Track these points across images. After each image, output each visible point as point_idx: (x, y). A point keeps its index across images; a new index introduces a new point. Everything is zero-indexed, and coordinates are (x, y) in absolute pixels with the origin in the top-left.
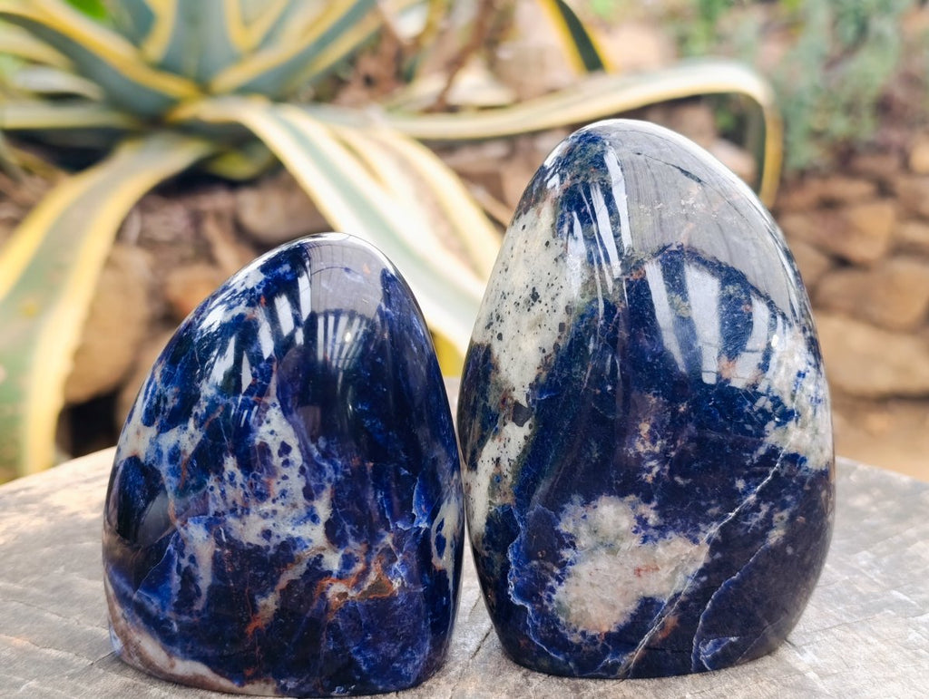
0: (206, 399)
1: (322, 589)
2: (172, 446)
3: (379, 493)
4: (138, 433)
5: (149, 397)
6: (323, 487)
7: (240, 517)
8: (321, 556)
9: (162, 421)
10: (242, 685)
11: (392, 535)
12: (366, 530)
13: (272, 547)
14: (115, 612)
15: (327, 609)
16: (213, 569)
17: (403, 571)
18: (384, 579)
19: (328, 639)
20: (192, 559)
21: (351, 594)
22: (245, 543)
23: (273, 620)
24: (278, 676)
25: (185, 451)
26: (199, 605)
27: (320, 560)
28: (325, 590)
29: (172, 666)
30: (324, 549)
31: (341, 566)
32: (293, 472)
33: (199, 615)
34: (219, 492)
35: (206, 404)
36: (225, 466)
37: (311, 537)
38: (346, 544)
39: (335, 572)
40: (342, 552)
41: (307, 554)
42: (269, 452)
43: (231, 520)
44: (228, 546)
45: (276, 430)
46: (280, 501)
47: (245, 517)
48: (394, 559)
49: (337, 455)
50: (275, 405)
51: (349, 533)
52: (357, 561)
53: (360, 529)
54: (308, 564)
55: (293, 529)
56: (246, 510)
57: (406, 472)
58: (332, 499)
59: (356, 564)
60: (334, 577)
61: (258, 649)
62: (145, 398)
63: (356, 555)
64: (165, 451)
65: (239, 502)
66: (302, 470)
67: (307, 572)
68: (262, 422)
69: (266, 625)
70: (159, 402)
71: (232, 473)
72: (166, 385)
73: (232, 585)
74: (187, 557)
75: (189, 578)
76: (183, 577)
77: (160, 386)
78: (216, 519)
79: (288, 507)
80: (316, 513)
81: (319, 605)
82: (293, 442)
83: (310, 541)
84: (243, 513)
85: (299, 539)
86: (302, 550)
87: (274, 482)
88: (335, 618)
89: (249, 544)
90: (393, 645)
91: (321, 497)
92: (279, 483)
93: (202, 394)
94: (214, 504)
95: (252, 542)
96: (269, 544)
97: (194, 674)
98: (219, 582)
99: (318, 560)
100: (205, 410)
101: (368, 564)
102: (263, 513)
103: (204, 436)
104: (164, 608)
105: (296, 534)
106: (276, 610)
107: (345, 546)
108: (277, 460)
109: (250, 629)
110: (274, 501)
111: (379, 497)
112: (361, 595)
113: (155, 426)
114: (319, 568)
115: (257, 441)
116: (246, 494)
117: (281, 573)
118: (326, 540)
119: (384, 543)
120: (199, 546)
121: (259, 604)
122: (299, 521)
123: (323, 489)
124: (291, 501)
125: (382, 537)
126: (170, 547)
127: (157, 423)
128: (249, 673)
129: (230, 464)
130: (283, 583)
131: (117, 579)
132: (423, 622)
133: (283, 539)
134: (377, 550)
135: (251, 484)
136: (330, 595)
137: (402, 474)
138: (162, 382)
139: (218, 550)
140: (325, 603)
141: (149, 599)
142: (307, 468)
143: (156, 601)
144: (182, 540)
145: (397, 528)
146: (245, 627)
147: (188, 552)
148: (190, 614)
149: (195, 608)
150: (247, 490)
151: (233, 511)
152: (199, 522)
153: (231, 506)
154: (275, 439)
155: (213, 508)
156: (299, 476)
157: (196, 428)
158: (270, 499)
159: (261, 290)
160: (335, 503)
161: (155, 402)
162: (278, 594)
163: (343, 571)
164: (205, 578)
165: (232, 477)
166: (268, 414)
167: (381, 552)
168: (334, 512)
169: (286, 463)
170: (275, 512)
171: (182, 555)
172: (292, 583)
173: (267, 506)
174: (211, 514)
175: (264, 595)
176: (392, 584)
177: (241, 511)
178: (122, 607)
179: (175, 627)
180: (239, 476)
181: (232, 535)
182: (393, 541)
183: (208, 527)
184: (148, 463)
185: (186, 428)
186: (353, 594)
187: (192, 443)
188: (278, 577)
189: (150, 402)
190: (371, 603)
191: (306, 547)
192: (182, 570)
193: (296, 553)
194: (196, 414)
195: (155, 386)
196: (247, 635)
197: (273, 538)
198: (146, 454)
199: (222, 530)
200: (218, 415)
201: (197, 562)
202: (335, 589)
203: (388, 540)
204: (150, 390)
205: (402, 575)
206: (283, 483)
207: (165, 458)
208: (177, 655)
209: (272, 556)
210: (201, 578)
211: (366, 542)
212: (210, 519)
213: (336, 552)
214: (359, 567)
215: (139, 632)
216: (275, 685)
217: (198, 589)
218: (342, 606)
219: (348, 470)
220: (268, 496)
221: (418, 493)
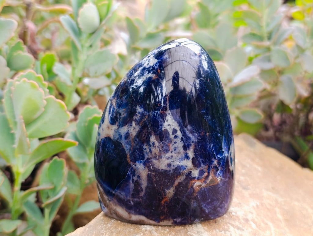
0: (139, 113)
1: (192, 184)
2: (126, 132)
3: (211, 145)
4: (108, 127)
5: (111, 113)
6: (190, 145)
7: (158, 159)
8: (191, 172)
9: (119, 123)
10: (159, 222)
11: (217, 160)
12: (207, 160)
13: (171, 170)
14: (104, 198)
15: (194, 192)
16: (147, 180)
17: (221, 174)
18: (214, 178)
19: (194, 203)
20: (139, 177)
21: (202, 185)
22: (160, 169)
23: (172, 198)
24: (174, 218)
25: (132, 135)
26: (142, 194)
27: (191, 173)
28: (193, 185)
29: (130, 217)
30: (192, 169)
31: (199, 175)
32: (178, 140)
33: (142, 198)
34: (149, 150)
35: (140, 115)
36: (150, 140)
37: (186, 165)
38: (200, 166)
39: (196, 178)
40: (199, 169)
41: (186, 172)
42: (168, 133)
43: (154, 161)
44: (154, 171)
45: (170, 124)
46: (174, 152)
47: (160, 160)
48: (217, 170)
49: (195, 132)
50: (169, 114)
51: (201, 162)
52: (205, 172)
53: (205, 160)
54: (186, 176)
55: (180, 163)
56: (160, 157)
57: (220, 135)
58: (194, 149)
59: (204, 173)
60: (196, 179)
61: (166, 209)
62: (109, 113)
63: (204, 170)
64: (123, 135)
65: (157, 154)
66: (182, 139)
67: (186, 179)
68: (165, 121)
69: (169, 200)
70: (117, 114)
71: (154, 142)
72: (119, 108)
73: (156, 186)
74: (136, 176)
75: (137, 184)
76: (135, 184)
77: (116, 108)
78: (148, 161)
79: (177, 154)
80: (188, 155)
81: (191, 191)
82: (178, 128)
83: (187, 166)
84: (159, 158)
85: (182, 166)
86: (183, 170)
87: (171, 145)
88: (196, 194)
89: (162, 169)
90: (218, 202)
91: (190, 149)
92: (173, 145)
93: (137, 111)
94: (147, 155)
95: (163, 169)
96: (170, 169)
97: (139, 219)
98: (150, 185)
99: (190, 173)
100: (139, 118)
101: (209, 173)
102: (167, 157)
103: (140, 128)
104: (127, 196)
105: (181, 164)
106: (174, 194)
107: (200, 167)
108: (172, 136)
109: (163, 202)
110: (171, 152)
111: (211, 146)
112: (207, 185)
113: (116, 125)
114: (190, 177)
115: (163, 129)
116: (160, 150)
117: (175, 180)
118: (193, 165)
119: (214, 164)
120: (141, 172)
121: (167, 192)
122: (182, 159)
123: (190, 146)
124: (178, 151)
125: (213, 162)
126: (129, 173)
127: (117, 123)
128: (162, 218)
129: (153, 139)
130: (176, 183)
131: (105, 186)
132: (228, 192)
133: (176, 167)
134: (212, 167)
135: (162, 146)
136: (195, 186)
137: (218, 136)
138: (117, 106)
139: (149, 173)
140: (193, 189)
141: (120, 193)
142: (184, 138)
143: (123, 194)
144: (134, 170)
145: (218, 157)
146: (161, 201)
147: (136, 174)
148: (139, 198)
149: (140, 195)
150: (160, 149)
151: (155, 157)
152: (141, 162)
153: (154, 155)
154: (170, 128)
155: (146, 156)
156: (181, 142)
157: (136, 125)
158: (170, 152)
159: (157, 66)
160: (195, 151)
161: (115, 114)
162: (174, 187)
163: (199, 176)
164: (144, 184)
165: (154, 144)
166: (167, 118)
167: (213, 167)
168: (195, 154)
169: (176, 137)
170: (172, 156)
171: (135, 176)
172: (180, 184)
173: (169, 155)
174: (146, 159)
175: (168, 188)
176: (217, 179)
177: (158, 157)
178: (108, 196)
179: (132, 203)
180: (157, 144)
181: (155, 167)
182: (217, 163)
183: (145, 164)
184: (115, 140)
185: (131, 125)
186: (203, 185)
187: (135, 131)
188: (174, 181)
189: (112, 115)
190: (210, 188)
191: (185, 169)
192: (135, 181)
193: (181, 171)
194: (135, 119)
195: (114, 108)
196: (162, 204)
197: (172, 166)
198: (114, 136)
199: (151, 165)
200: (145, 119)
201: (141, 178)
202: (197, 184)
203: (215, 162)
204: (111, 110)
205: (221, 175)
206: (175, 145)
207: (123, 138)
208: (132, 214)
209: (171, 173)
210: (143, 184)
211: (208, 165)
212: (146, 161)
213: (196, 170)
214: (206, 174)
215: (116, 205)
216: (172, 221)
217: (141, 188)
218: (199, 190)
219: (200, 137)
220: (169, 150)
221: (224, 143)
